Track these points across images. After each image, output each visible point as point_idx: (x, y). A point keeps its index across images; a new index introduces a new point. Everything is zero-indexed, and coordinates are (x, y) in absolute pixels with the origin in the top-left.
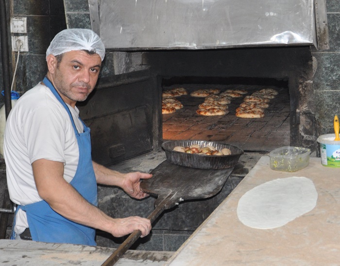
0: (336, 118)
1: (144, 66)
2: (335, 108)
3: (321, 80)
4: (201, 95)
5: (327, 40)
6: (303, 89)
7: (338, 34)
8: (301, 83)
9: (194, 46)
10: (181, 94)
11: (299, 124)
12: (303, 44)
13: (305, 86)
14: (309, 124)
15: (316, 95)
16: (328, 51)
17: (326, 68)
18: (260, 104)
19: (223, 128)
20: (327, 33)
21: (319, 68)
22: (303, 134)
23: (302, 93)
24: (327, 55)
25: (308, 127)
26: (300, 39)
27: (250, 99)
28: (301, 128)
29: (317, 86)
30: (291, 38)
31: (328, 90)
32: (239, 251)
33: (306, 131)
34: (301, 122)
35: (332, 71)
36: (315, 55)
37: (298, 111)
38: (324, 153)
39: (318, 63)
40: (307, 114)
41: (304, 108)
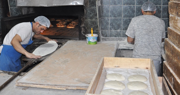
0: (92, 29)
1: (33, 12)
2: (92, 25)
3: (87, 17)
4: (59, 21)
5: (89, 4)
6: (83, 19)
7: (92, 2)
8: (82, 18)
9: (46, 6)
10: (53, 20)
11: (81, 30)
12: (80, 5)
13: (83, 18)
14: (85, 30)
15: (86, 21)
16: (89, 7)
17: (89, 13)
18: (75, 24)
19: (61, 31)
20: (88, 2)
21: (86, 13)
22: (83, 34)
23: (82, 21)
24: (89, 8)
25: (84, 31)
26: (79, 3)
27: (73, 22)
28: (82, 32)
29: (86, 18)
30: (76, 3)
31: (89, 20)
32: (47, 73)
33: (84, 33)
34: (82, 30)
35: (91, 14)
36: (85, 9)
37: (81, 26)
38: (87, 40)
39: (86, 11)
40: (84, 27)
41: (83, 25)
